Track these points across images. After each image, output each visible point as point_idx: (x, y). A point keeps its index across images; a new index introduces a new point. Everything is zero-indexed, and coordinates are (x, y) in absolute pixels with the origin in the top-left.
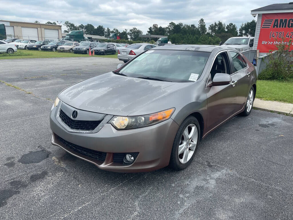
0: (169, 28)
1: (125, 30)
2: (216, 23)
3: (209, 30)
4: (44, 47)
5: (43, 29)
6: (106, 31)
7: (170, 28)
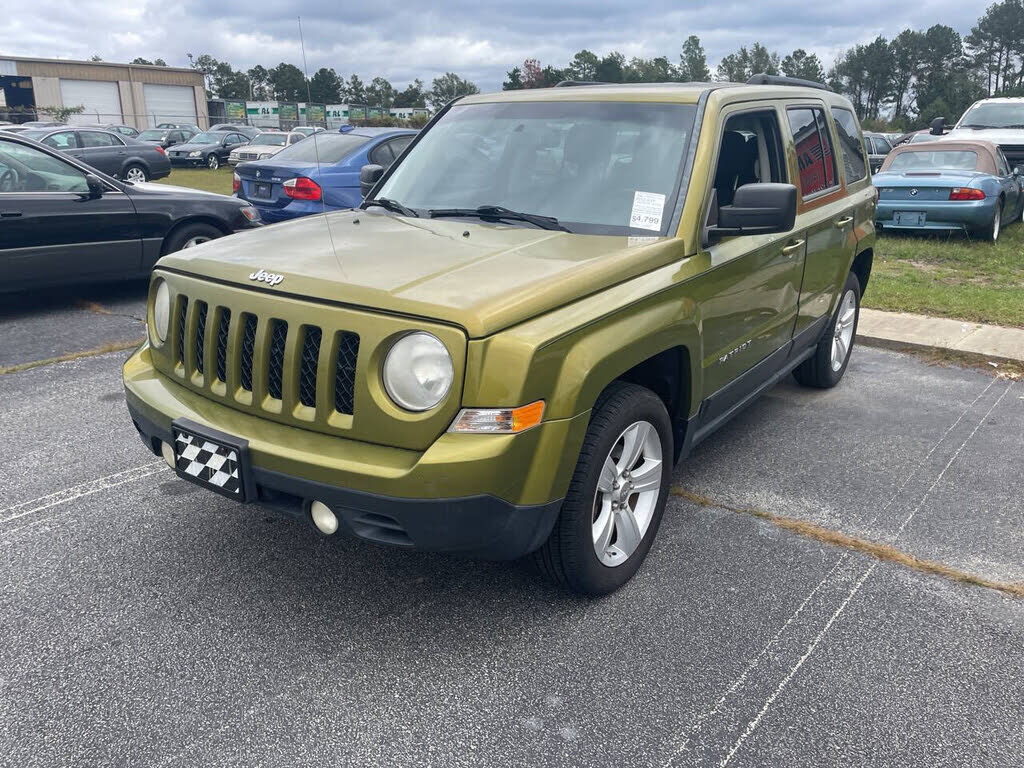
0: (575, 73)
1: (417, 81)
2: (744, 51)
3: (721, 75)
4: (178, 153)
5: (138, 85)
6: (347, 87)
7: (578, 73)
